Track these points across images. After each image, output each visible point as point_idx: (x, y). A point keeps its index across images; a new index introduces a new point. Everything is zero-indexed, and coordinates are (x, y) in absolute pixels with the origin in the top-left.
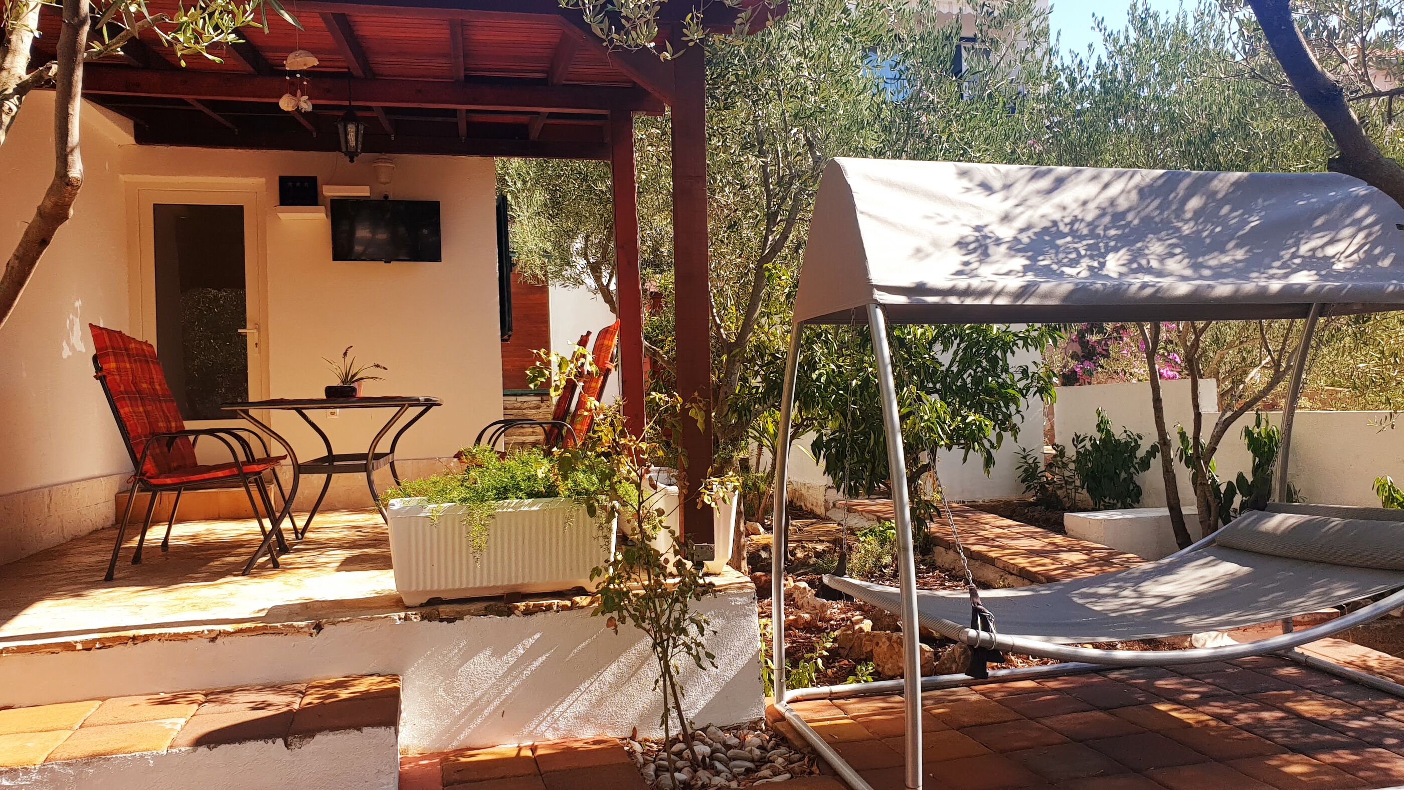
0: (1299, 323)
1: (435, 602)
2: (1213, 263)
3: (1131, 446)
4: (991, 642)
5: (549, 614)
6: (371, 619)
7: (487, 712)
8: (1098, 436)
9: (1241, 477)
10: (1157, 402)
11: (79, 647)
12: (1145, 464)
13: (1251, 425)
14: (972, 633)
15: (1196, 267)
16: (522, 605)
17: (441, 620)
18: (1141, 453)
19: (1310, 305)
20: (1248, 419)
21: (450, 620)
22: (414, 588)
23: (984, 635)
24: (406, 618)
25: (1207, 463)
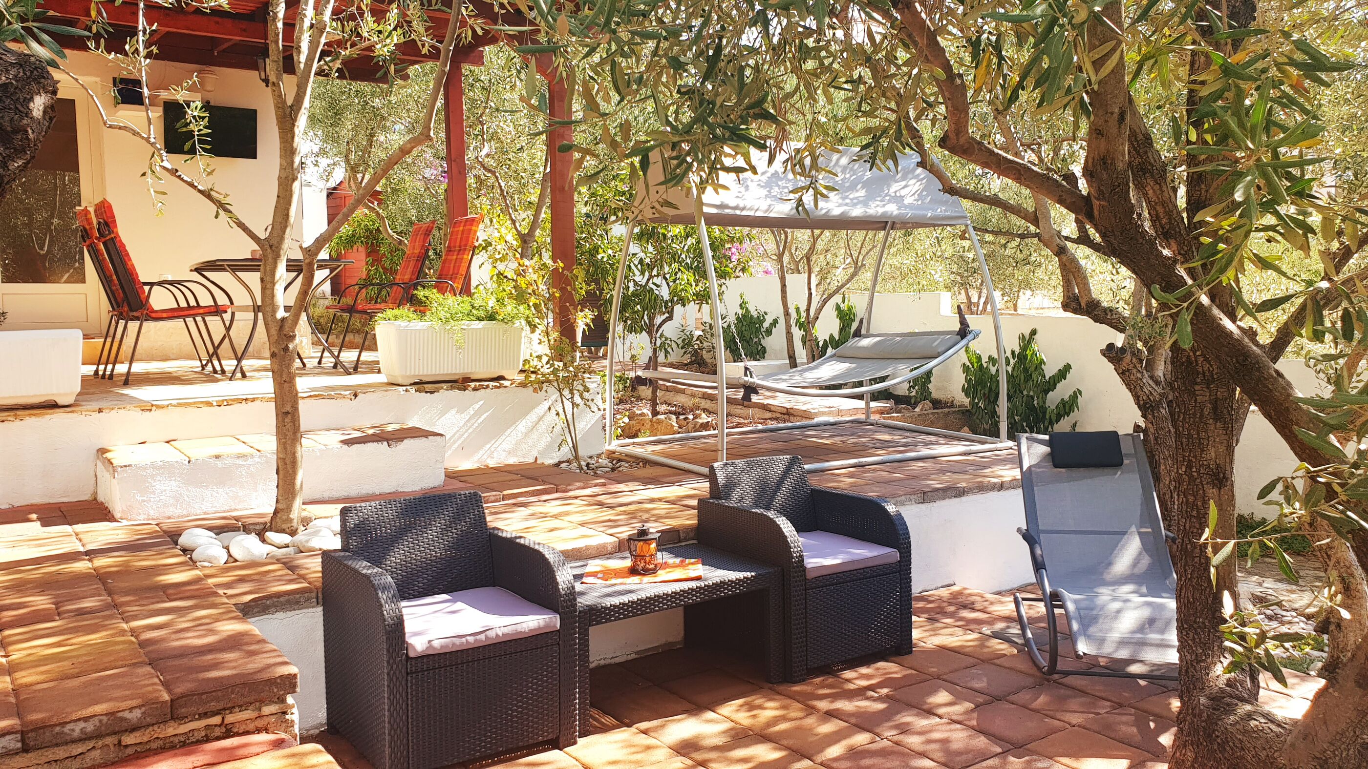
0: (882, 234)
1: (421, 383)
2: (851, 196)
3: (760, 320)
4: (754, 383)
5: (488, 390)
6: (386, 391)
7: (453, 448)
8: (740, 312)
9: (831, 336)
10: (784, 286)
11: (215, 404)
12: (769, 332)
13: (840, 301)
14: (746, 379)
15: (844, 198)
16: (473, 384)
17: (426, 392)
18: (766, 325)
19: (887, 222)
20: (837, 299)
21: (432, 393)
22: (408, 373)
23: (751, 380)
24: (406, 391)
25: (813, 327)
